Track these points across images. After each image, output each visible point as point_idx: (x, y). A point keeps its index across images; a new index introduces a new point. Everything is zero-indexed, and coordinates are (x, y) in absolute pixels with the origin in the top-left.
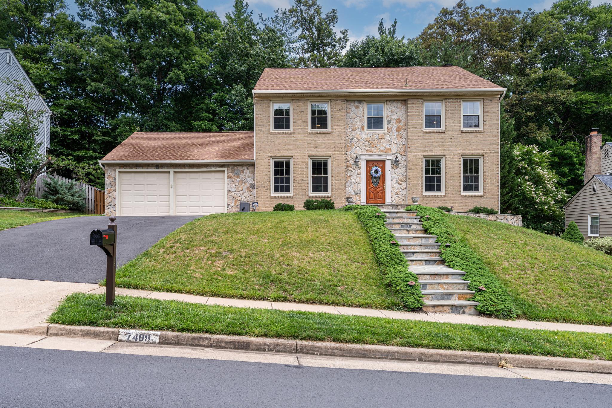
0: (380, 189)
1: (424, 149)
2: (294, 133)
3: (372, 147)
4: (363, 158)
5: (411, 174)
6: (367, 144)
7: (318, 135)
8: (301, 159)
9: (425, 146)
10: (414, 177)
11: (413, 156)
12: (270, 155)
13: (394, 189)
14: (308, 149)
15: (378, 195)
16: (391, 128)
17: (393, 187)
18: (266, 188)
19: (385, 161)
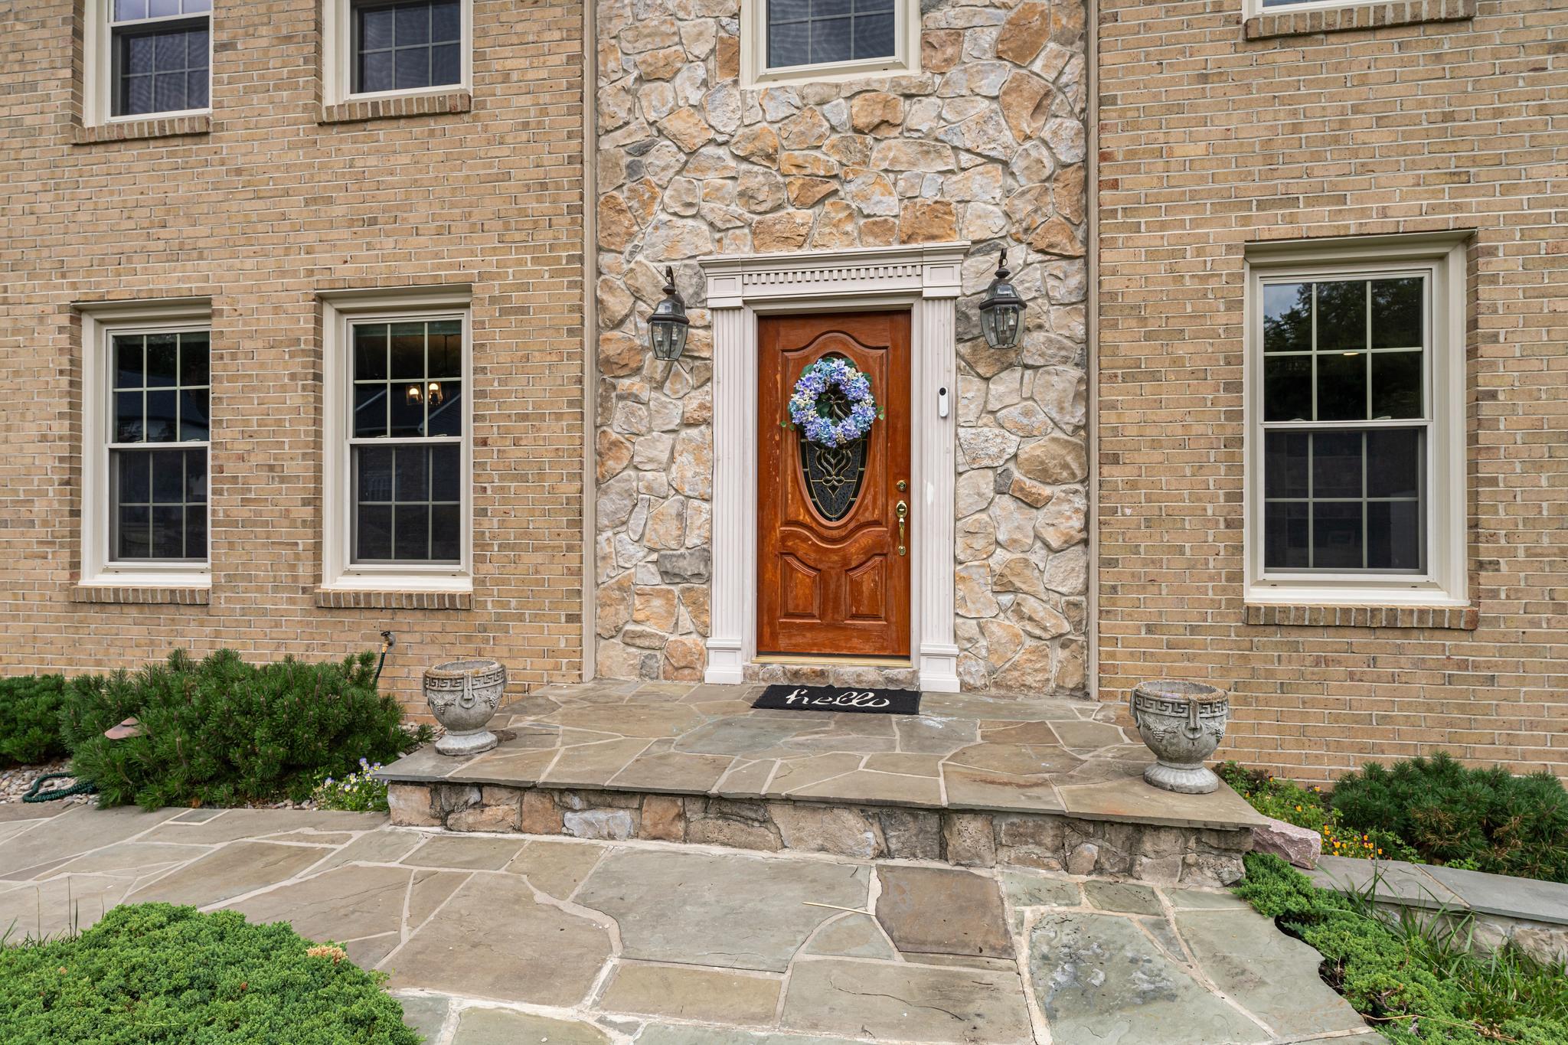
0: (865, 538)
1: (1253, 190)
2: (220, 127)
3: (800, 203)
4: (724, 291)
5: (1132, 416)
6: (756, 177)
7: (382, 133)
8: (267, 321)
9: (1269, 159)
10: (1156, 444)
11: (1152, 254)
12: (67, 296)
13: (979, 543)
14: (310, 237)
15: (856, 585)
16: (956, 35)
17: (968, 523)
18: (39, 531)
19: (907, 312)
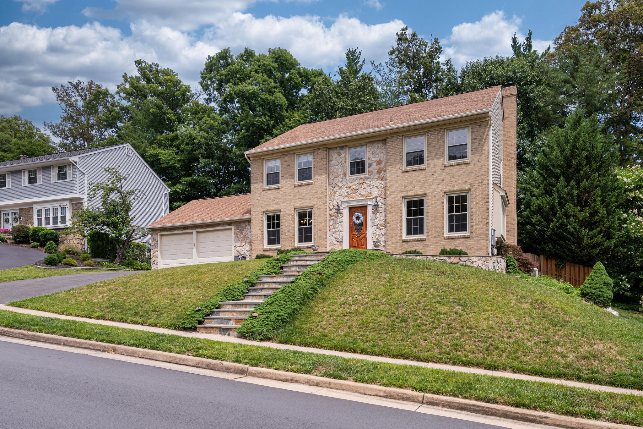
0: (362, 236)
1: (403, 190)
2: (282, 187)
3: (353, 193)
4: (345, 205)
5: (390, 218)
6: (348, 190)
7: (302, 187)
8: (288, 212)
9: (405, 186)
10: (393, 221)
11: (392, 198)
12: (262, 210)
13: (375, 235)
14: (293, 201)
15: (361, 242)
16: (372, 171)
17: (373, 232)
18: (259, 242)
19: (367, 206)
